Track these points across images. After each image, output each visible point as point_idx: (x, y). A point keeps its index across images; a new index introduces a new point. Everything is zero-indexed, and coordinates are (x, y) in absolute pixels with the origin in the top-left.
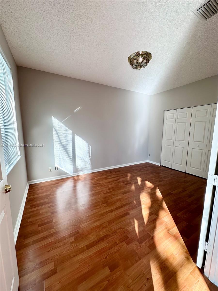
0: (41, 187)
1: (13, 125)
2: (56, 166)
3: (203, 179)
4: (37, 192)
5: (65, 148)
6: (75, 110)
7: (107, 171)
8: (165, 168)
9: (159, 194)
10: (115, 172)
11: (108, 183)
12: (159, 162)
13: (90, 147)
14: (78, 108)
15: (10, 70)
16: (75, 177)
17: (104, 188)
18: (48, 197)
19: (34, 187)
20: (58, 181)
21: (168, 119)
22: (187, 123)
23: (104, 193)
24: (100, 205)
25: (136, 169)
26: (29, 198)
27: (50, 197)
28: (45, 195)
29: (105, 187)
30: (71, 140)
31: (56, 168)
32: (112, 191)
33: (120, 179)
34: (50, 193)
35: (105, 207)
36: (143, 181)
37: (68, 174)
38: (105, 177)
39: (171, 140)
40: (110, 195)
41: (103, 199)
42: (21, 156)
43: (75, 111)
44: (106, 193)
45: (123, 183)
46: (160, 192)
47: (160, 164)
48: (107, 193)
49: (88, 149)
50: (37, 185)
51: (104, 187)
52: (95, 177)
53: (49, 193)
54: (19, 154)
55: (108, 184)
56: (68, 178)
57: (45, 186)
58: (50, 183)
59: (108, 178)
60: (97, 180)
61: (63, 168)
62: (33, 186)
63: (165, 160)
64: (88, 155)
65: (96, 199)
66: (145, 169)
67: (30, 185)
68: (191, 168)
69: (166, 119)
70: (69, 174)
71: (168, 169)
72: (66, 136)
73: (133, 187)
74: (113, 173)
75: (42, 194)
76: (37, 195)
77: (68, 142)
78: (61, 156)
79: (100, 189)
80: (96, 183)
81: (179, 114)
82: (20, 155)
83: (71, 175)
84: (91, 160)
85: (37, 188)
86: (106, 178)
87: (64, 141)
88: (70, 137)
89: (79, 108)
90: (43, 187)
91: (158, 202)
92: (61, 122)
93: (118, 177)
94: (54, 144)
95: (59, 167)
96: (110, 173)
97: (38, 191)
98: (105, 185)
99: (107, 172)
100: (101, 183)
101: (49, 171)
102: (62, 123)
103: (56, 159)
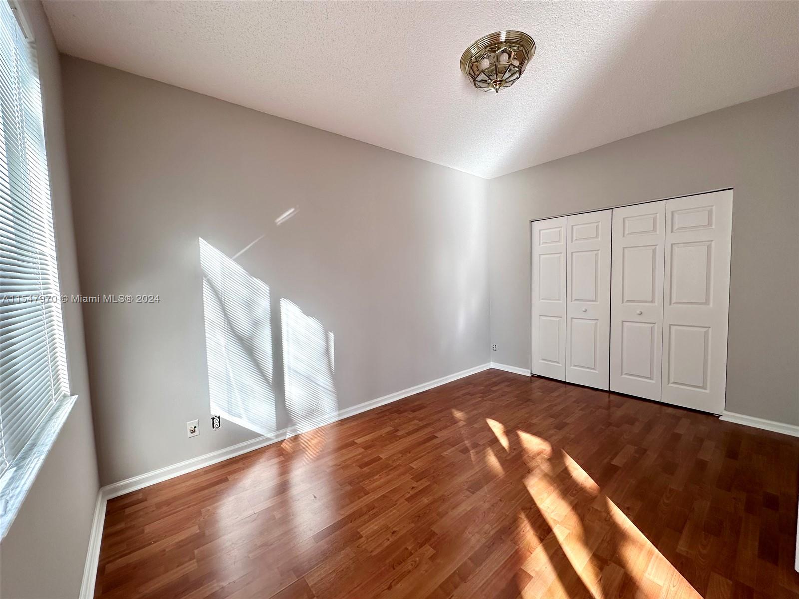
0: (159, 506)
1: (40, 271)
2: (215, 411)
3: (665, 408)
4: (143, 531)
5: (247, 346)
6: (278, 217)
7: (388, 410)
8: (548, 382)
9: (580, 474)
10: (414, 411)
11: (404, 452)
12: (528, 365)
13: (331, 335)
14: (287, 210)
15: (33, 47)
16: (283, 445)
17: (399, 476)
18: (196, 551)
19: (128, 511)
20: (224, 471)
21: (543, 243)
22: (599, 251)
23: (408, 495)
24: (411, 554)
25: (468, 394)
26: (110, 567)
27: (201, 548)
28: (180, 545)
29: (402, 470)
30: (268, 316)
31: (216, 421)
32: (429, 483)
33: (438, 435)
34: (199, 528)
35: (433, 558)
36: (510, 432)
37: (259, 435)
38: (388, 433)
39: (558, 300)
40: (432, 503)
41: (413, 525)
42: (75, 398)
43: (278, 220)
44: (412, 496)
45: (453, 446)
46: (578, 466)
47: (529, 371)
48: (416, 495)
49: (322, 343)
50: (140, 496)
51: (398, 472)
52: (354, 435)
53: (195, 529)
54: (65, 387)
55: (405, 458)
56: (259, 453)
57: (175, 499)
58: (191, 482)
59: (399, 434)
60: (367, 447)
61: (240, 417)
62: (125, 507)
63: (543, 360)
64: (325, 361)
65: (388, 528)
66: (494, 392)
67: (110, 502)
68: (623, 376)
69: (538, 244)
70: (262, 435)
71: (558, 384)
72: (249, 305)
73: (493, 461)
74: (406, 414)
75: (166, 537)
76: (144, 547)
77: (256, 324)
78: (231, 375)
79: (389, 482)
80: (366, 460)
81: (575, 228)
82: (72, 395)
83: (269, 439)
84: (336, 376)
85: (141, 513)
86: (392, 437)
87: (243, 324)
88: (263, 305)
89: (292, 210)
90: (168, 503)
91: (596, 507)
92: (230, 256)
93: (430, 429)
94: (207, 335)
95: (225, 416)
96: (396, 415)
97: (147, 526)
98: (399, 465)
99: (387, 414)
100: (381, 456)
101: (190, 435)
102: (235, 260)
103: (214, 387)
